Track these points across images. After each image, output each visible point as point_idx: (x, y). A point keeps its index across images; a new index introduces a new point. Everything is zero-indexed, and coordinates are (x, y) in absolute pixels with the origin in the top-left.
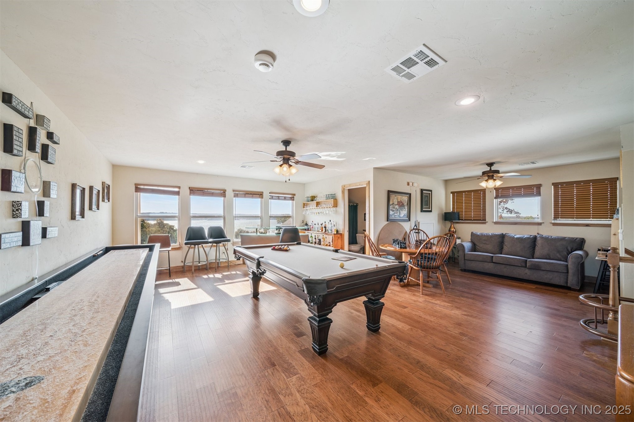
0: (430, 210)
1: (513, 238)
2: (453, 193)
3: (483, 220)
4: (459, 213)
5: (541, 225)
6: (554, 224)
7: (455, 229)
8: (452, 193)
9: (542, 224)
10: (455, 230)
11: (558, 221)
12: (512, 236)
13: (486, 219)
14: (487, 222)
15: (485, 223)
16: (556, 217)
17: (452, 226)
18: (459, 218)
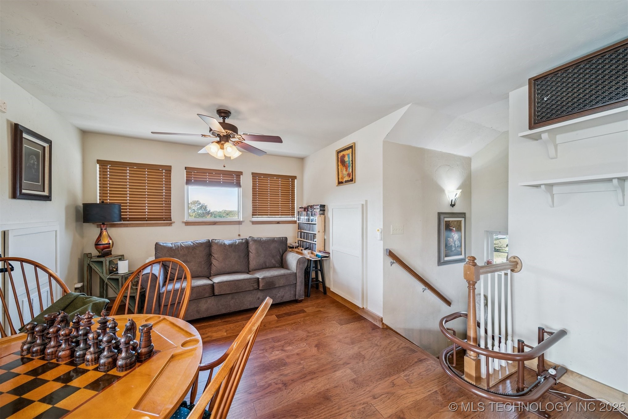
0: (46, 193)
1: (225, 246)
2: (103, 163)
3: (167, 219)
4: (120, 206)
5: (241, 224)
6: (254, 223)
7: (111, 239)
8: (99, 162)
9: (243, 223)
10: (111, 242)
11: (255, 219)
12: (222, 242)
13: (171, 218)
14: (174, 222)
15: (170, 224)
16: (254, 214)
17: (105, 233)
18: (121, 215)
